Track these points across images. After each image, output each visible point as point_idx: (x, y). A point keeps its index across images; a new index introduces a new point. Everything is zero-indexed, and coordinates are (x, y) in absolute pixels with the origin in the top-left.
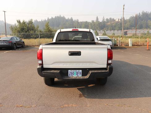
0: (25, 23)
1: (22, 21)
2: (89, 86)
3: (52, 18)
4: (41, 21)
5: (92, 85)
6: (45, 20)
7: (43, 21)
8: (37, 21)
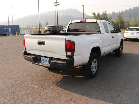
0: (99, 14)
1: (96, 14)
2: (77, 76)
3: (130, 9)
4: (118, 12)
5: (81, 76)
6: (123, 12)
7: (120, 12)
8: (115, 12)
